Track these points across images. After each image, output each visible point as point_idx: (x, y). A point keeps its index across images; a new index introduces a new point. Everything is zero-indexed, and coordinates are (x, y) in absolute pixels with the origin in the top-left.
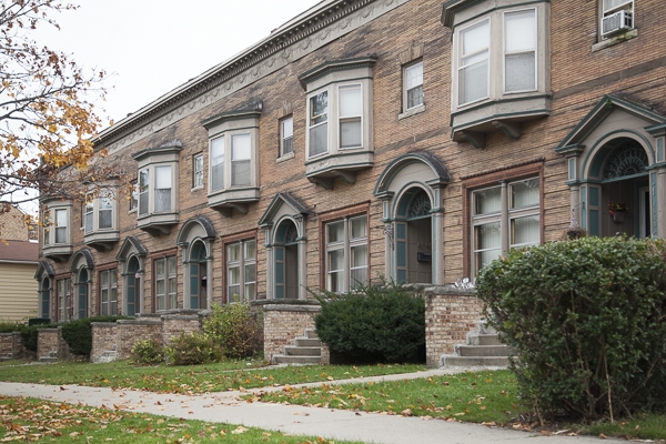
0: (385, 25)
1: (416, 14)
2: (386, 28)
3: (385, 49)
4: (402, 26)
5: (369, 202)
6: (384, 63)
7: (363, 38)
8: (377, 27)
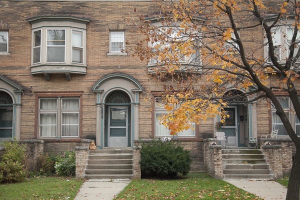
0: (97, 7)
1: (120, 9)
2: (97, 9)
3: (97, 18)
4: (111, 11)
5: (83, 92)
6: (96, 25)
7: (78, 8)
8: (91, 5)
